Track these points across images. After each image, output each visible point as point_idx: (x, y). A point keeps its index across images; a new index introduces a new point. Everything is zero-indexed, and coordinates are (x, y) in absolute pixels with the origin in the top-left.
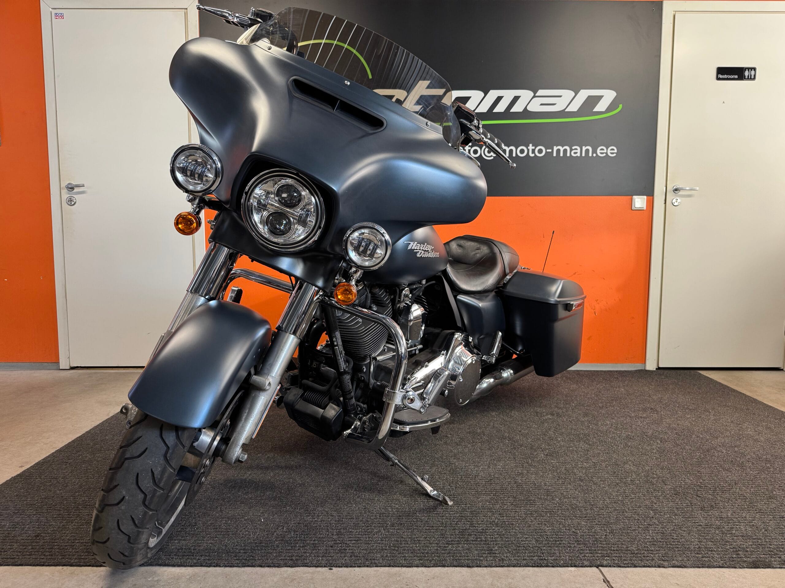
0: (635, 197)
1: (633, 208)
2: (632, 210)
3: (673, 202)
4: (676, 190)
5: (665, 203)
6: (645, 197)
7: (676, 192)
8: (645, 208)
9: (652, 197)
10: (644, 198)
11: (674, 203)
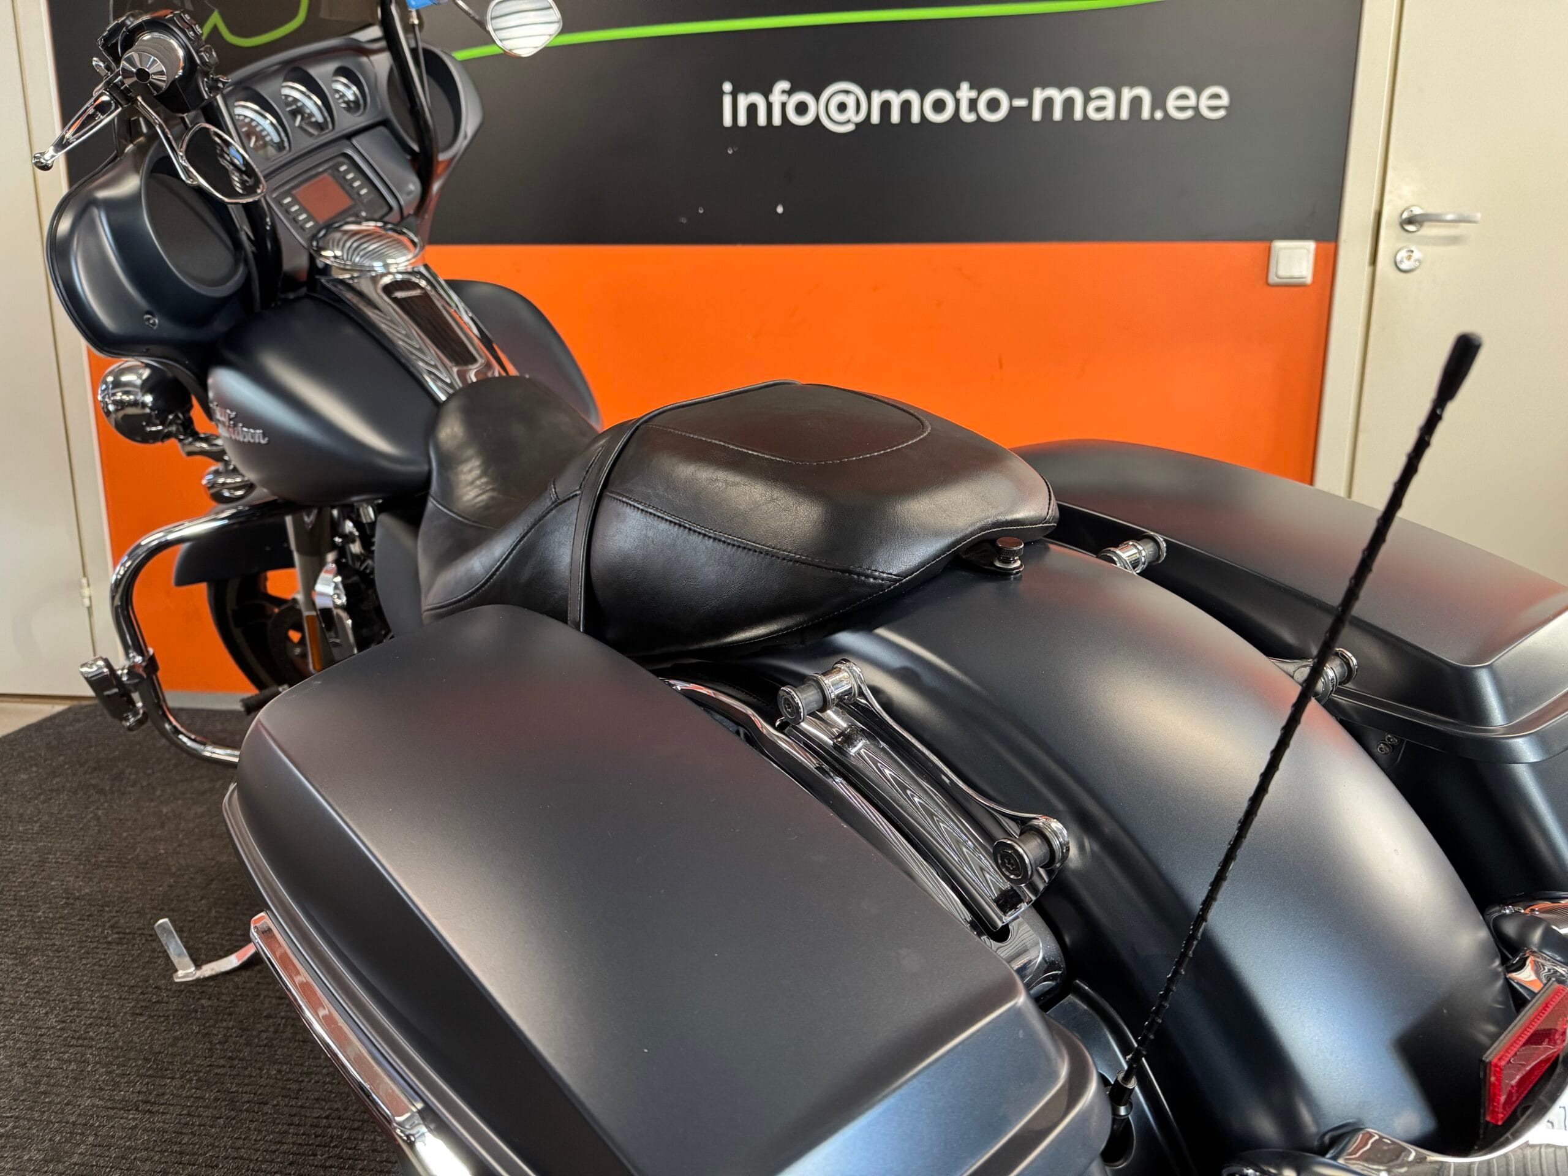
0: (1279, 245)
1: (1273, 279)
2: (1268, 284)
3: (1398, 258)
4: (1410, 221)
5: (1374, 261)
6: (1311, 245)
7: (1411, 228)
8: (1309, 280)
9: (1332, 245)
10: (1308, 251)
11: (1401, 262)
